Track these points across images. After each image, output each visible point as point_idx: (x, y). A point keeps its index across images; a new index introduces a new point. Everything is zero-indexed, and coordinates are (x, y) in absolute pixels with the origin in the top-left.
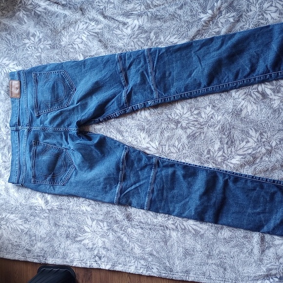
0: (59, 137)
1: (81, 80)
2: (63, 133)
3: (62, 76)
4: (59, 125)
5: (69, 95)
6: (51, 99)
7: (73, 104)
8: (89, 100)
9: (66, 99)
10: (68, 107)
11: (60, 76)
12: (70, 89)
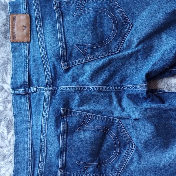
0: (106, 101)
1: (141, 10)
2: (113, 94)
3: (109, 5)
4: (106, 82)
5: (121, 35)
6: (92, 40)
7: (128, 47)
8: (156, 41)
9: (117, 40)
10: (119, 52)
11: (105, 4)
12: (123, 25)
